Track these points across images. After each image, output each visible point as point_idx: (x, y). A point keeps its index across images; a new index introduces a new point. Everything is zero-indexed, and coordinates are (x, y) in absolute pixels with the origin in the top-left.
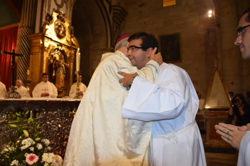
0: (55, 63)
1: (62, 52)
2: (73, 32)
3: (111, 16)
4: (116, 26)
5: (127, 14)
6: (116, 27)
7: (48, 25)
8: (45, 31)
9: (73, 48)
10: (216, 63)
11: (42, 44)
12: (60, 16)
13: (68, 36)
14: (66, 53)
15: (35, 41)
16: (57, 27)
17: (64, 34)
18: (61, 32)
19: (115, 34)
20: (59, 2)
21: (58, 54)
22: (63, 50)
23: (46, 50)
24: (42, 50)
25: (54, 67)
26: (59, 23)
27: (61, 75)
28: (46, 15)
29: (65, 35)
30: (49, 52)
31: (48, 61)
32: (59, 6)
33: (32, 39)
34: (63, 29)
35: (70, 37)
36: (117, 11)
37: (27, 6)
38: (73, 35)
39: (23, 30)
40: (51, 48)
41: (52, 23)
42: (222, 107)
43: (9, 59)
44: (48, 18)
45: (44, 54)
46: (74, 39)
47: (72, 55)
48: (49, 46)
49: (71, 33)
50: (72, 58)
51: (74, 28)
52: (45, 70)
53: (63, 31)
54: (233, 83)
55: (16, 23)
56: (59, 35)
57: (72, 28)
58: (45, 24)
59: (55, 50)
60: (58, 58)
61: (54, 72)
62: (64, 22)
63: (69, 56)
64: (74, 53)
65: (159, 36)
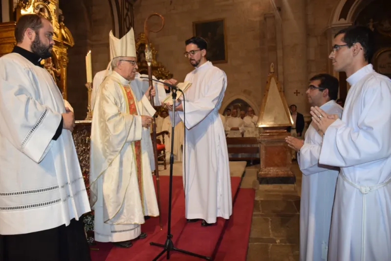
2: (63, 19)
4: (127, 6)
6: (126, 8)
7: (24, 8)
9: (64, 44)
10: (272, 67)
13: (55, 26)
15: (5, 35)
16: (37, 11)
19: (125, 20)
26: (41, 4)
34: (46, 14)
35: (59, 27)
38: (62, 23)
41: (29, 5)
42: (280, 125)
46: (65, 31)
47: (63, 55)
49: (59, 21)
50: (64, 60)
51: (63, 12)
53: (48, 18)
54: (297, 93)
57: (60, 12)
58: (20, 8)
62: (49, 3)
63: (60, 57)
64: (66, 52)
65: (193, 23)
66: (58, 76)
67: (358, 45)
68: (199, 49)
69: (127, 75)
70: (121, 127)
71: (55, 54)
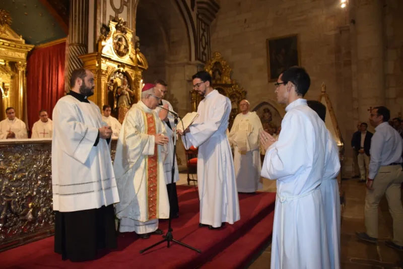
0: (117, 90)
1: (125, 74)
2: (139, 46)
3: (194, 14)
4: (203, 27)
5: (218, 7)
6: (202, 29)
7: (105, 40)
8: (102, 50)
9: (139, 68)
11: (97, 67)
12: (119, 25)
13: (132, 52)
14: (131, 75)
15: (89, 63)
16: (116, 41)
17: (126, 50)
18: (122, 47)
19: (201, 40)
20: (117, 6)
22: (126, 72)
23: (103, 74)
24: (99, 74)
25: (115, 95)
26: (119, 35)
27: (125, 106)
28: (101, 26)
29: (128, 50)
30: (107, 77)
31: (108, 88)
32: (118, 11)
33: (84, 60)
34: (124, 43)
35: (135, 53)
36: (204, 5)
37: (76, 16)
38: (138, 49)
39: (73, 49)
40: (110, 71)
41: (109, 36)
43: (56, 87)
44: (104, 30)
45: (102, 79)
46: (140, 56)
47: (138, 78)
48: (107, 69)
49: (136, 47)
51: (140, 38)
52: (104, 100)
53: (125, 46)
55: (63, 37)
56: (120, 52)
57: (137, 38)
58: (100, 40)
59: (115, 72)
60: (119, 84)
61: (116, 102)
62: (126, 33)
63: (135, 80)
64: (141, 75)
65: (267, 40)
66: (133, 96)
67: (290, 84)
70: (138, 144)
71: (130, 77)
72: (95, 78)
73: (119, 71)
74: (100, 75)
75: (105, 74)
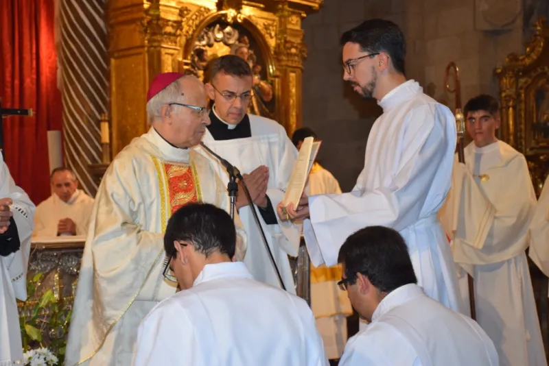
1: (246, 29)
14: (263, 32)
21: (226, 44)
22: (245, 20)
23: (170, 34)
24: (153, 34)
30: (183, 40)
43: (34, 76)
45: (163, 51)
48: (180, 15)
50: (293, 51)
59: (210, 25)
63: (278, 46)
64: (298, 28)
68: (366, 54)
69: (182, 137)
71: (262, 36)
72: (143, 47)
73: (221, 22)
74: (158, 37)
75: (174, 35)
